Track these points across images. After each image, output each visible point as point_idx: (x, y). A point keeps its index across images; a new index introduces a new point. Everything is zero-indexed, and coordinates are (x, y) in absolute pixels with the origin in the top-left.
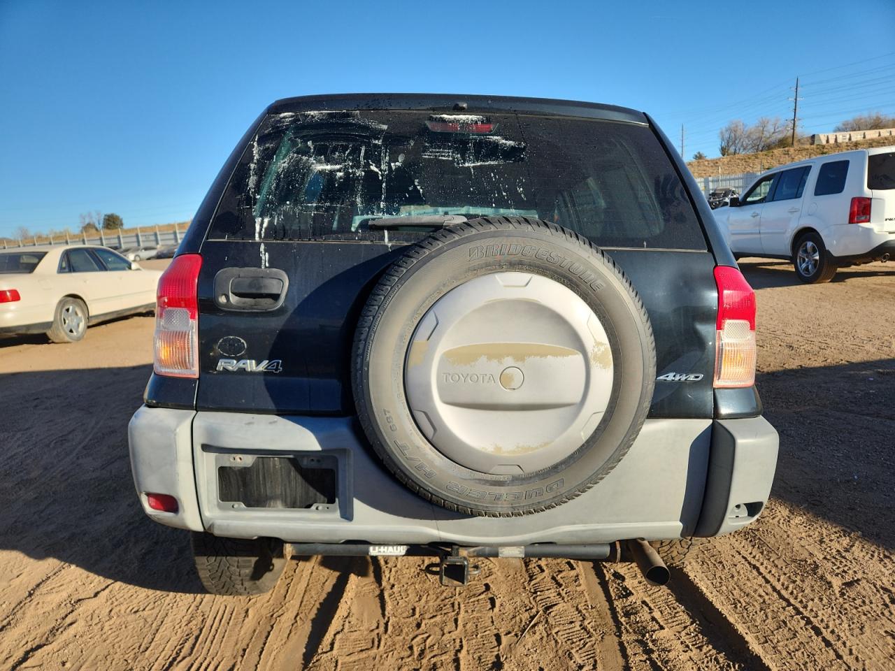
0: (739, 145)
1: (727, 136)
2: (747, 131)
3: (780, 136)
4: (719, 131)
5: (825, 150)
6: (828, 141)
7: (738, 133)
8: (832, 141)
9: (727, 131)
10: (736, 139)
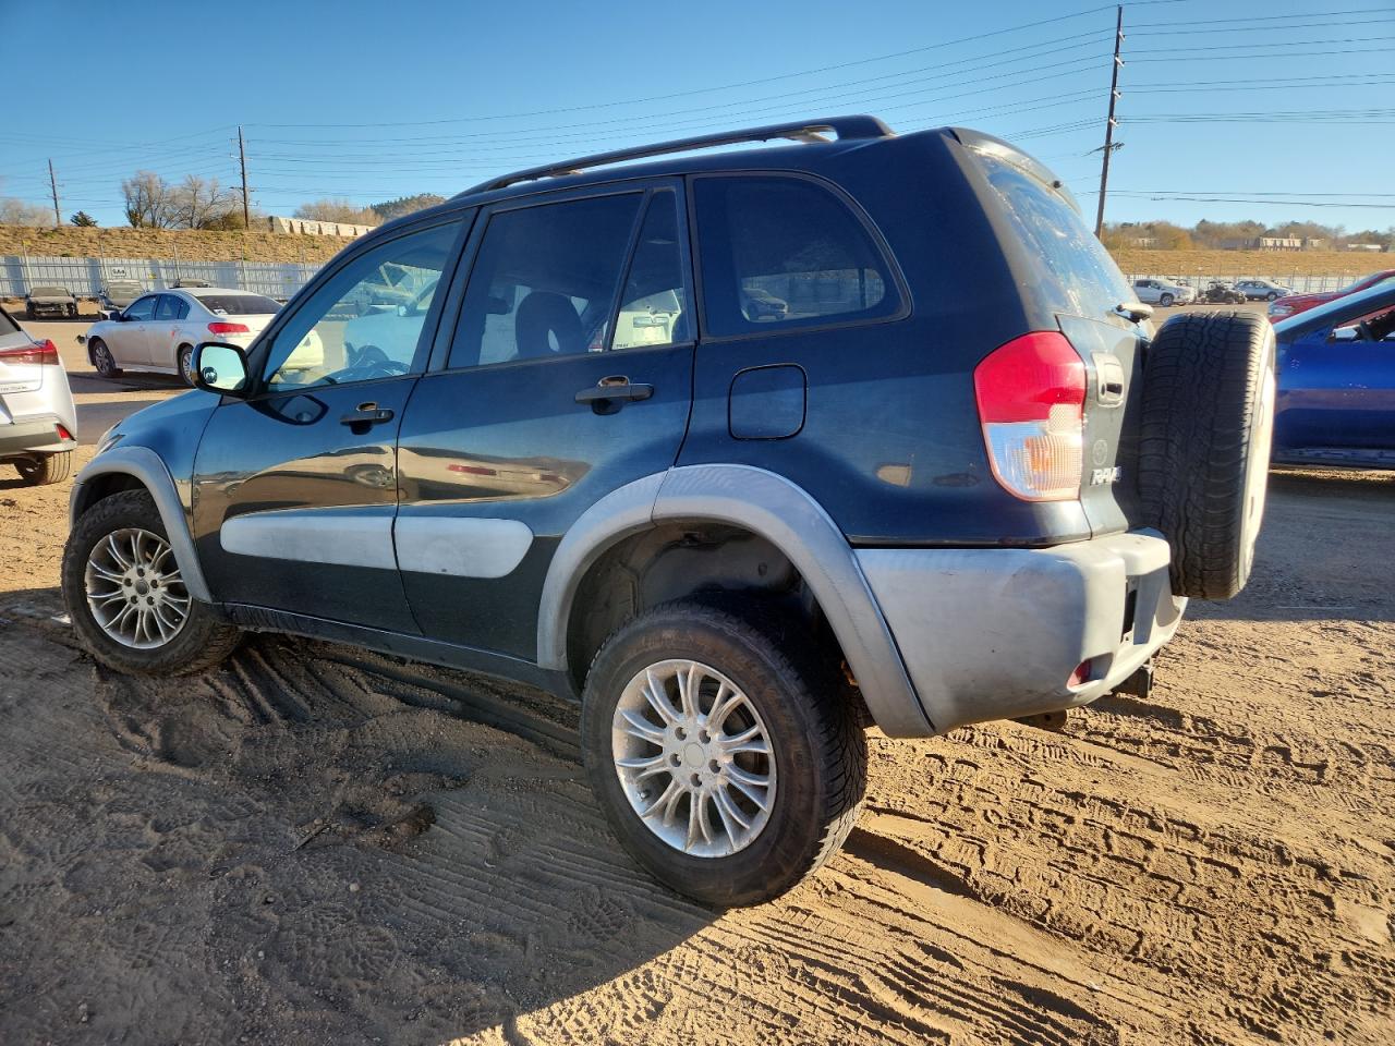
0: (159, 213)
1: (134, 193)
2: (168, 192)
3: (224, 210)
4: (120, 184)
5: (317, 244)
6: (291, 229)
7: (155, 193)
8: (297, 230)
9: (134, 185)
10: (151, 202)
